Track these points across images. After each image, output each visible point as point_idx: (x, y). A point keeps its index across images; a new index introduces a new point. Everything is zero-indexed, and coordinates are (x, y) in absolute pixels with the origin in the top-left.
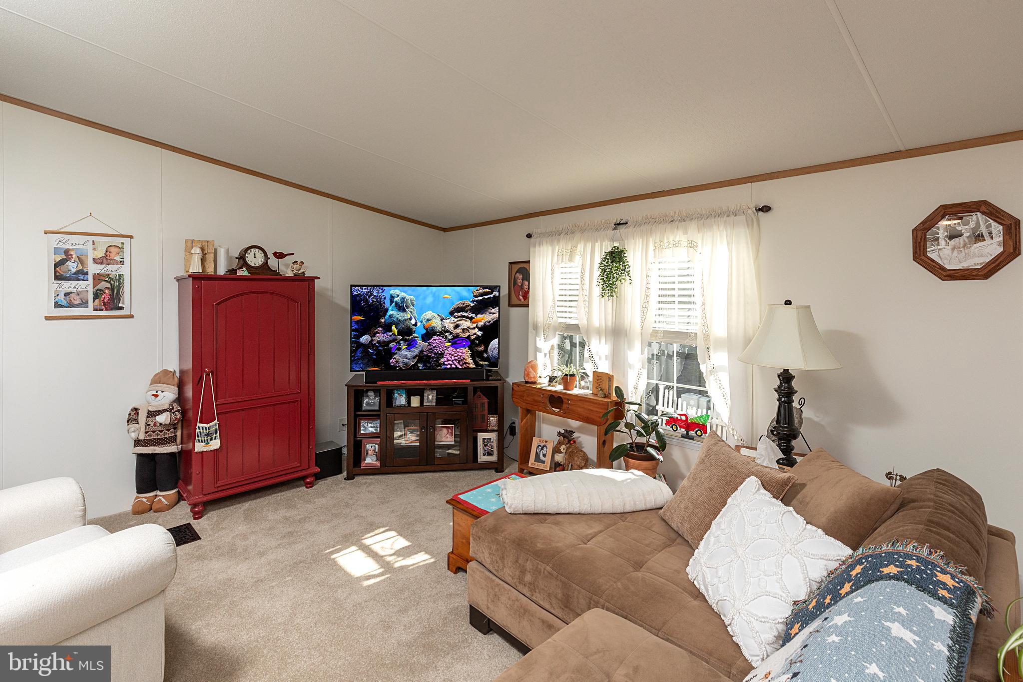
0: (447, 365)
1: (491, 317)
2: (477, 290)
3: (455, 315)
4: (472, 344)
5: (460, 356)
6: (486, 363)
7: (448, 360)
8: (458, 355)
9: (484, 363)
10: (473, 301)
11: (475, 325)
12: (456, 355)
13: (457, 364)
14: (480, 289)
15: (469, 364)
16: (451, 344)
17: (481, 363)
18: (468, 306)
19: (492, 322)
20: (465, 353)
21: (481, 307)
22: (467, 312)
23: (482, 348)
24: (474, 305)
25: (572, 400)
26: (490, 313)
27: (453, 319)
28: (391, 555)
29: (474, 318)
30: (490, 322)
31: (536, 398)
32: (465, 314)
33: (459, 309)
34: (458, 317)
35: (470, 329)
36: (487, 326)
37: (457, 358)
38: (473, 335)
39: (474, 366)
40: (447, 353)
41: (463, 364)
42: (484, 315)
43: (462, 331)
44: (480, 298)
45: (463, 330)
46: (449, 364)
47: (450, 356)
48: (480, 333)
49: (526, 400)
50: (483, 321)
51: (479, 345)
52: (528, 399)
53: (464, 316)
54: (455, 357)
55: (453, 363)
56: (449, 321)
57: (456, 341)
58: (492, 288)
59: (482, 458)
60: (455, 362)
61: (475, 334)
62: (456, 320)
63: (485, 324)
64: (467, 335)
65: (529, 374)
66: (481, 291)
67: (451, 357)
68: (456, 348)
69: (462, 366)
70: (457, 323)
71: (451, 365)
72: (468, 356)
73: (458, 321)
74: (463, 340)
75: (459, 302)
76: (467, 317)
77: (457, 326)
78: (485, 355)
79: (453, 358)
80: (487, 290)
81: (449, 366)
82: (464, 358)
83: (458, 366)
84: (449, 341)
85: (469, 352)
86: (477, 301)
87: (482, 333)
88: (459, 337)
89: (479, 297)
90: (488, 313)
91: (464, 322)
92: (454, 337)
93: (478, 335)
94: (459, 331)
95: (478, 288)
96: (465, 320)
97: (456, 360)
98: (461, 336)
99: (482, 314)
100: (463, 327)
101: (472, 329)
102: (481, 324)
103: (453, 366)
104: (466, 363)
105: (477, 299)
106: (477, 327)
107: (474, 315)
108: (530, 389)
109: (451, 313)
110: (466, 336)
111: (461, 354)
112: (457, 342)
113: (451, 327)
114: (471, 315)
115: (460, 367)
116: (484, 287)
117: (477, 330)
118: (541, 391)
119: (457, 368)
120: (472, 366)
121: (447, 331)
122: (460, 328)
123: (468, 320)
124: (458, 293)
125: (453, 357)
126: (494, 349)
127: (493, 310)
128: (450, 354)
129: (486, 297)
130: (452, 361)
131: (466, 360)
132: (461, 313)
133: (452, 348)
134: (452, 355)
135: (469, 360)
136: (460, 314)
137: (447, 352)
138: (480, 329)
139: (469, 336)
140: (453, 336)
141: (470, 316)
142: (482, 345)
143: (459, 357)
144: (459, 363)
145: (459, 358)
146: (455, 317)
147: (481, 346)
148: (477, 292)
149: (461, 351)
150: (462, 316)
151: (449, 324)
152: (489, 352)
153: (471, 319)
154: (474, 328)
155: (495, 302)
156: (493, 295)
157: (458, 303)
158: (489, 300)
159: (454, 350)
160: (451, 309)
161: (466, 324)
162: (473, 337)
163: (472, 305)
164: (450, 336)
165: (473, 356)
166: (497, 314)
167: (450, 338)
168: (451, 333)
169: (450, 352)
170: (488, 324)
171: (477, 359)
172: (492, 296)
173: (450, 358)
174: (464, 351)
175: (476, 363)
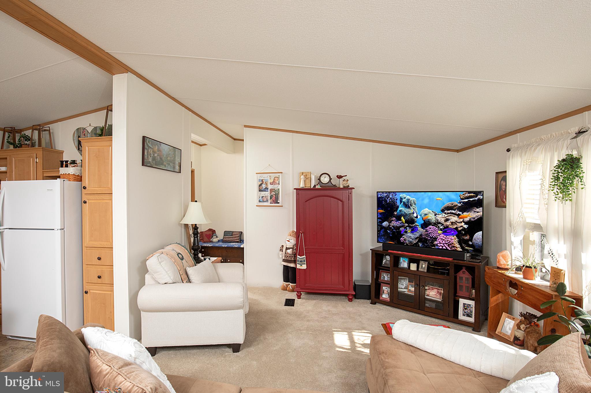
0: (440, 246)
1: (475, 215)
2: (463, 194)
3: (445, 212)
4: (459, 233)
5: (450, 241)
6: (471, 249)
7: (440, 243)
8: (448, 240)
9: (469, 248)
10: (460, 203)
11: (462, 220)
12: (446, 240)
13: (447, 246)
14: (465, 194)
15: (457, 247)
16: (442, 232)
17: (467, 248)
18: (456, 206)
19: (476, 218)
20: (454, 240)
21: (467, 207)
22: (455, 210)
23: (467, 237)
24: (461, 205)
25: (524, 287)
26: (475, 212)
27: (444, 214)
29: (460, 215)
30: (474, 218)
31: (500, 281)
32: (453, 212)
33: (448, 208)
34: (448, 213)
35: (458, 223)
36: (472, 221)
37: (447, 242)
38: (460, 227)
39: (461, 250)
40: (439, 238)
41: (452, 247)
42: (469, 213)
43: (451, 224)
44: (466, 200)
45: (452, 223)
46: (441, 246)
47: (442, 240)
48: (466, 226)
50: (469, 217)
51: (465, 235)
52: (494, 280)
53: (453, 213)
54: (445, 241)
55: (444, 245)
56: (440, 216)
57: (446, 231)
58: (477, 193)
59: (461, 317)
60: (446, 245)
61: (462, 226)
62: (446, 215)
63: (470, 220)
64: (455, 226)
66: (466, 195)
67: (443, 242)
68: (447, 235)
69: (451, 248)
70: (447, 217)
71: (442, 247)
72: (456, 242)
73: (448, 216)
74: (451, 230)
75: (449, 203)
76: (455, 214)
77: (447, 220)
78: (470, 243)
79: (444, 242)
80: (472, 194)
81: (441, 247)
82: (453, 243)
83: (448, 248)
84: (441, 230)
85: (457, 239)
86: (463, 202)
87: (467, 226)
88: (448, 228)
89: (465, 199)
90: (473, 212)
91: (452, 217)
92: (445, 228)
93: (464, 228)
94: (448, 223)
96: (453, 216)
97: (446, 243)
98: (450, 227)
99: (467, 212)
100: (452, 221)
101: (459, 223)
102: (467, 219)
103: (444, 247)
104: (454, 247)
105: (463, 201)
106: (463, 221)
107: (461, 212)
108: (496, 272)
109: (443, 211)
110: (455, 227)
111: (450, 240)
112: (447, 231)
113: (442, 220)
114: (459, 212)
115: (450, 249)
116: (469, 192)
117: (463, 224)
118: (503, 276)
120: (459, 249)
121: (440, 223)
122: (449, 221)
123: (455, 216)
124: (448, 196)
125: (444, 241)
126: (478, 239)
127: (478, 210)
128: (441, 239)
129: (471, 199)
130: (443, 244)
131: (454, 244)
132: (450, 211)
133: (443, 235)
134: (443, 240)
135: (457, 245)
136: (449, 212)
137: (439, 237)
138: (466, 223)
139: (457, 228)
140: (444, 226)
141: (458, 213)
142: (468, 235)
143: (449, 242)
144: (449, 246)
145: (448, 243)
146: (445, 213)
147: (467, 236)
149: (450, 238)
150: (451, 213)
151: (441, 218)
152: (474, 241)
153: (458, 215)
154: (461, 222)
155: (479, 204)
156: (478, 198)
157: (447, 204)
158: (473, 202)
159: (445, 237)
160: (442, 208)
161: (454, 219)
162: (460, 229)
163: (459, 205)
164: (442, 227)
165: (460, 243)
166: (481, 213)
167: (441, 228)
168: (443, 225)
169: (442, 238)
170: (472, 220)
171: (463, 245)
172: (476, 199)
173: (441, 242)
174: (453, 238)
175: (462, 247)
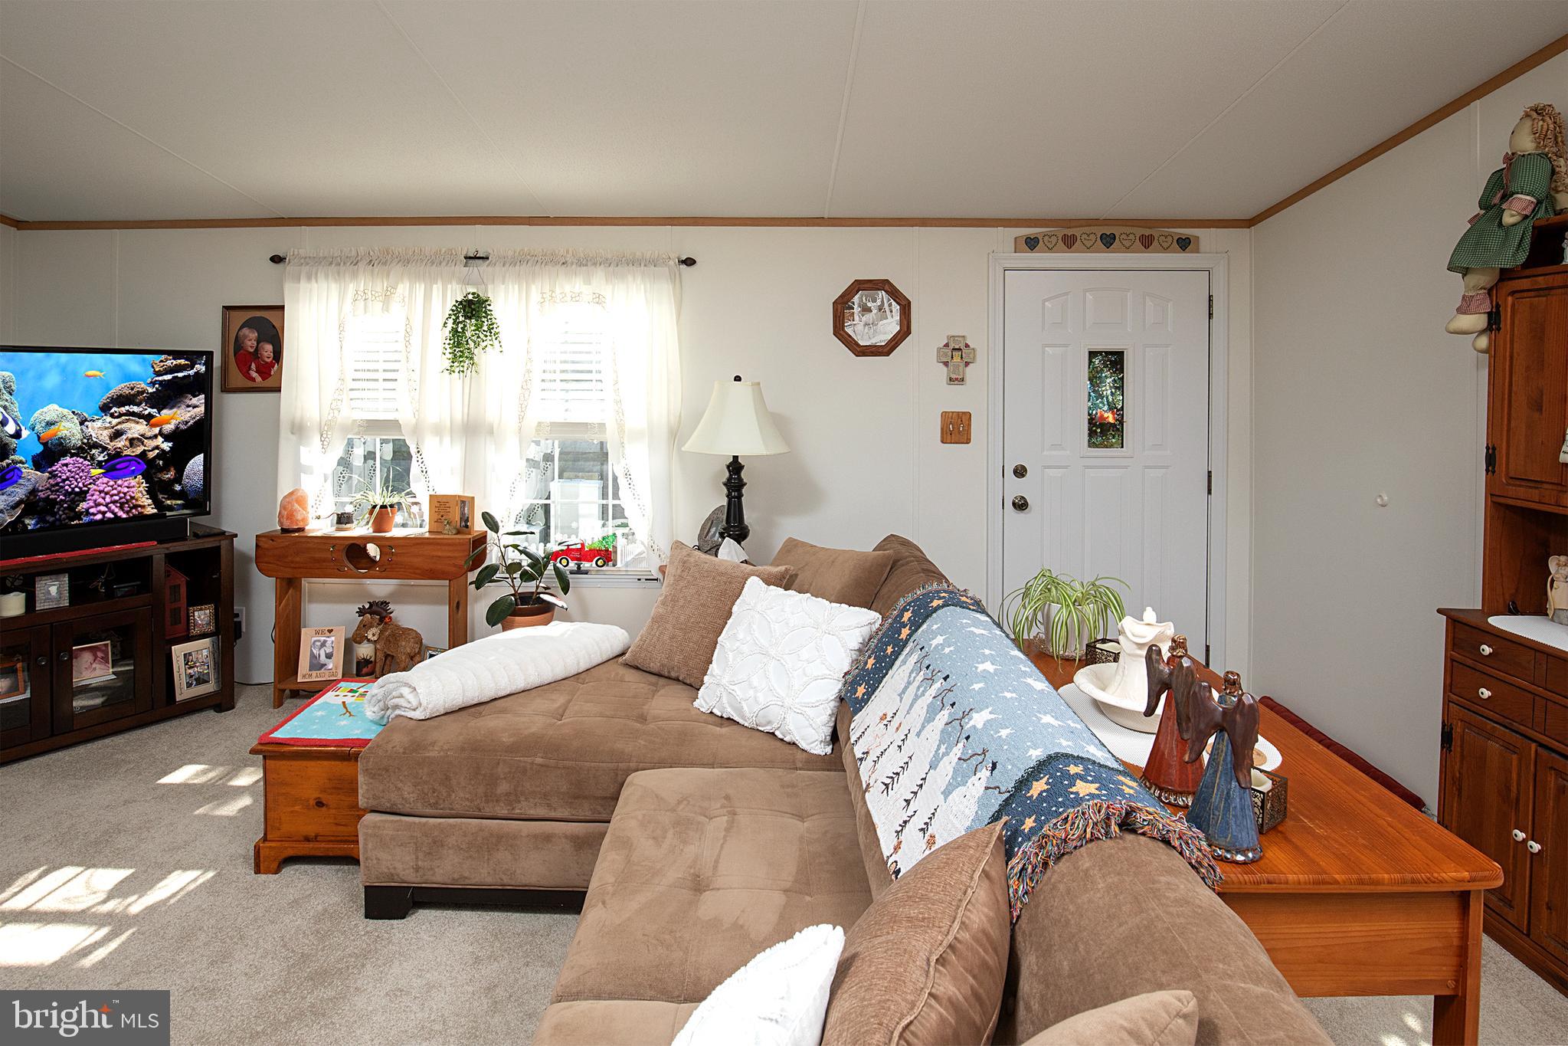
0: (94, 515)
1: (189, 414)
2: (161, 361)
3: (112, 411)
4: (148, 467)
5: (125, 494)
6: (179, 502)
7: (97, 505)
8: (119, 492)
9: (174, 502)
10: (153, 384)
11: (156, 430)
12: (115, 492)
13: (116, 510)
14: (167, 360)
15: (143, 507)
16: (102, 471)
17: (169, 502)
18: (143, 392)
19: (192, 422)
20: (136, 487)
21: (168, 395)
22: (138, 405)
23: (170, 475)
24: (154, 390)
25: (396, 547)
26: (188, 406)
27: (109, 419)
28: (104, 902)
29: (154, 417)
30: (187, 422)
31: (318, 555)
32: (135, 409)
33: (121, 400)
34: (121, 415)
35: (146, 438)
36: (183, 431)
37: (117, 498)
38: (153, 449)
39: (155, 511)
40: (95, 490)
41: (131, 508)
42: (175, 410)
43: (127, 443)
44: (168, 377)
45: (132, 442)
46: (100, 512)
47: (103, 495)
48: (166, 446)
49: (292, 562)
50: (174, 422)
51: (165, 469)
52: (298, 559)
53: (133, 414)
54: (112, 496)
55: (109, 509)
56: (99, 424)
57: (115, 465)
58: (193, 356)
60: (112, 507)
61: (157, 447)
62: (115, 421)
63: (177, 428)
64: (139, 450)
65: (292, 515)
66: (169, 363)
67: (104, 498)
68: (115, 478)
69: (127, 512)
70: (119, 427)
71: (104, 513)
72: (141, 492)
73: (120, 423)
74: (130, 461)
75: (123, 385)
76: (140, 416)
77: (117, 435)
78: (178, 488)
79: (108, 499)
80: (183, 362)
81: (99, 517)
82: (132, 498)
83: (121, 514)
84: (100, 465)
85: (144, 485)
86: (161, 383)
87: (170, 444)
88: (121, 456)
89: (166, 374)
90: (183, 406)
91: (133, 425)
92: (111, 457)
93: (163, 450)
94: (121, 443)
95: (163, 357)
96: (134, 421)
97: (114, 502)
98: (125, 453)
99: (171, 408)
100: (130, 436)
101: (150, 438)
102: (169, 428)
103: (109, 515)
104: (136, 507)
105: (160, 378)
106: (161, 433)
107: (155, 410)
108: (304, 540)
109: (105, 409)
110: (138, 452)
111: (126, 490)
112: (118, 467)
113: (104, 437)
114: (149, 410)
115: (124, 516)
116: (176, 354)
117: (160, 439)
118: (328, 541)
119: (117, 518)
120: (151, 510)
121: (96, 446)
122: (124, 437)
123: (141, 420)
124: (119, 366)
125: (108, 496)
126: (195, 474)
127: (195, 401)
128: (100, 492)
129: (180, 375)
130: (106, 506)
131: (137, 500)
132: (127, 408)
133: (105, 480)
134: (106, 493)
135: (144, 499)
136: (123, 410)
137: (95, 487)
138: (167, 438)
139: (144, 453)
140: (108, 454)
141: (146, 412)
142: (172, 469)
143: (122, 495)
144: (121, 508)
145: (121, 498)
146: (112, 416)
147: (169, 471)
148: (162, 364)
149: (126, 484)
150: (129, 413)
151: (99, 429)
152: (185, 480)
153: (148, 418)
154: (156, 436)
155: (200, 385)
156: (195, 370)
157: (118, 388)
158: (185, 381)
159: (112, 483)
160: (104, 399)
161: (137, 429)
162: (151, 455)
163: (151, 390)
164: (102, 455)
165: (151, 493)
166: (202, 408)
167: (101, 458)
168: (105, 449)
169: (102, 489)
170: (183, 427)
171: (160, 496)
172: (192, 372)
173: (101, 500)
174: (133, 482)
175: (157, 503)
